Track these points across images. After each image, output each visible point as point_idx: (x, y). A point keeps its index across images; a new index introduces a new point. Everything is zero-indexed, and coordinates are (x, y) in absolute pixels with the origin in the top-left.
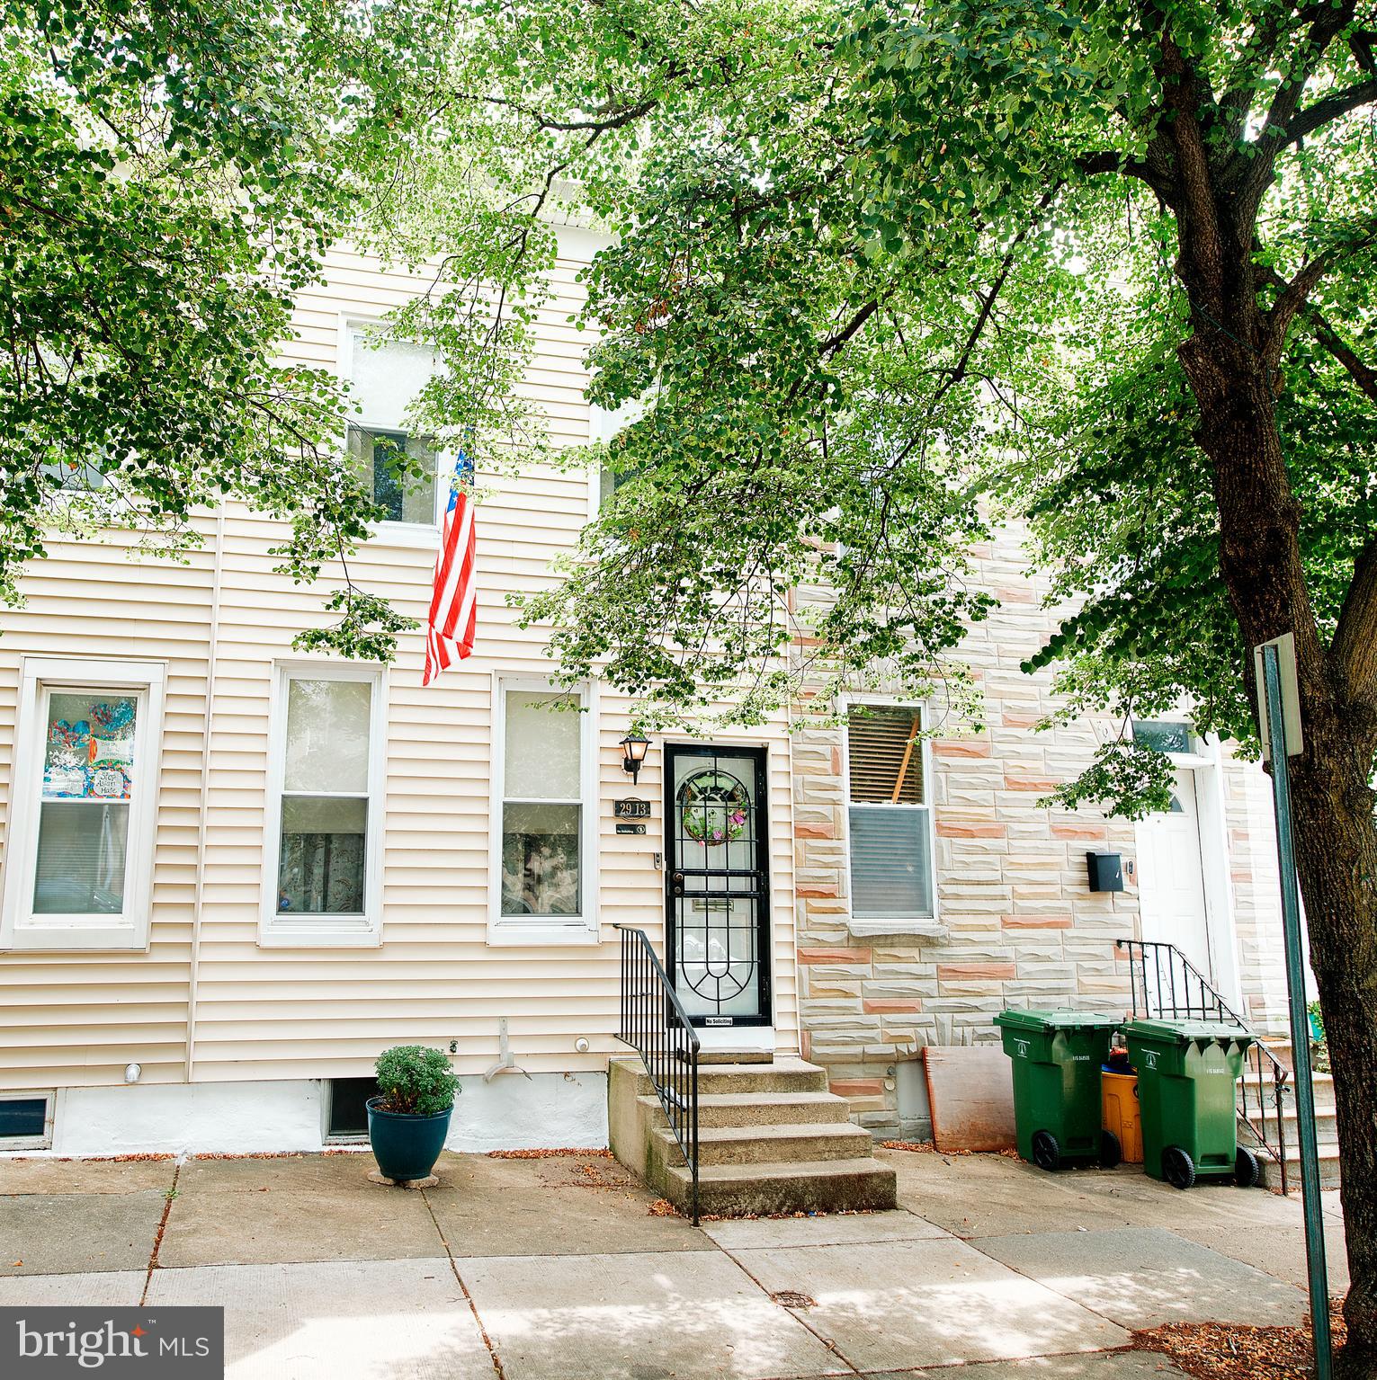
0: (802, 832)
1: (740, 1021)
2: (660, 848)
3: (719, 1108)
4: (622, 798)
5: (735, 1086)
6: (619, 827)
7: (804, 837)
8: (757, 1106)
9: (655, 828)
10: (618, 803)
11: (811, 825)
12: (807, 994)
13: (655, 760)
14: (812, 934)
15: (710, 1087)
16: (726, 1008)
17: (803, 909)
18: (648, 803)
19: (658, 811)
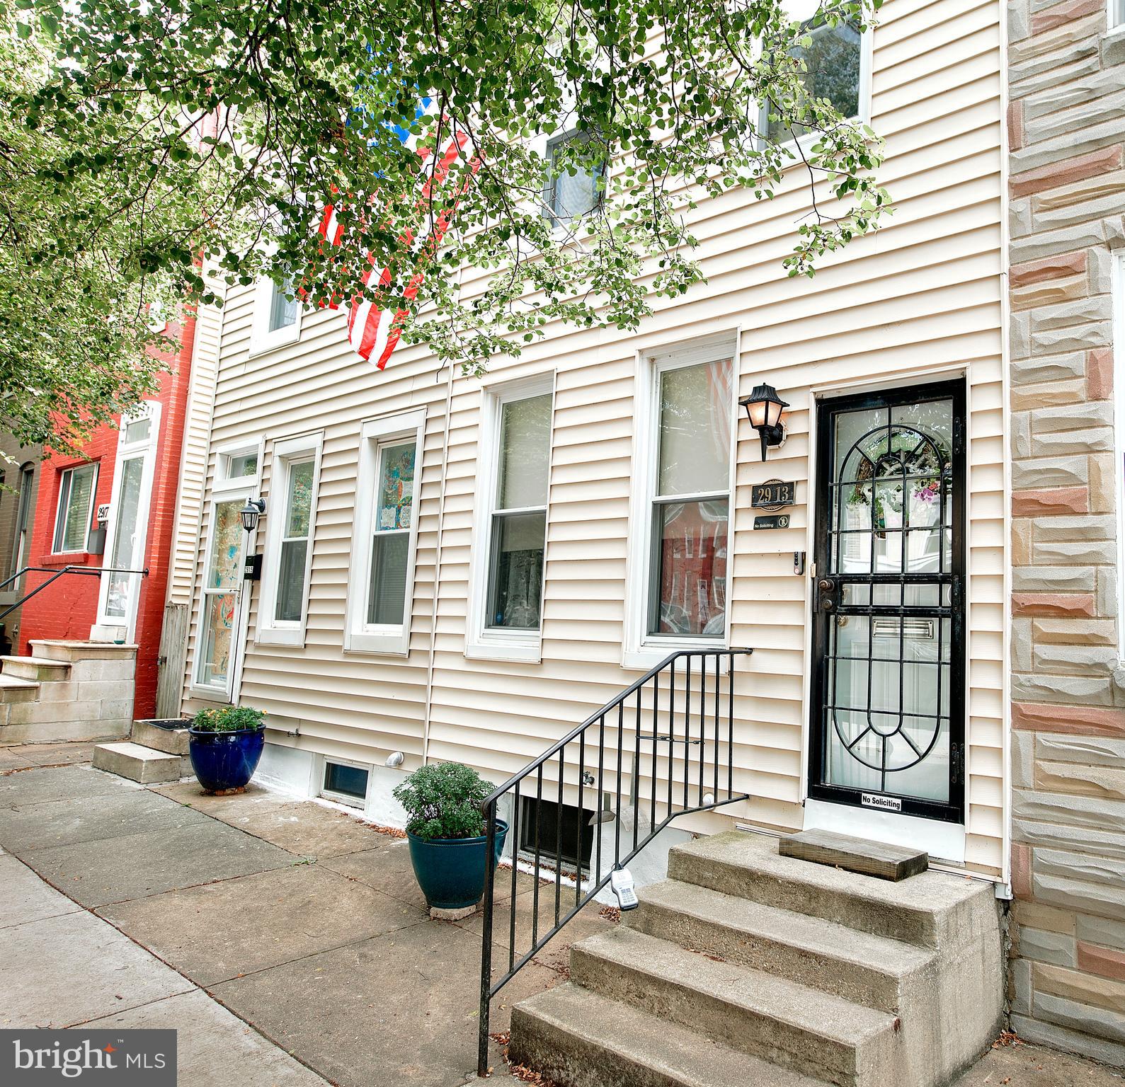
0: (1024, 507)
1: (913, 807)
2: (807, 545)
3: (699, 921)
4: (760, 481)
5: (787, 898)
6: (758, 521)
7: (1031, 515)
8: (750, 936)
9: (803, 518)
10: (755, 488)
11: (1045, 493)
12: (1030, 781)
13: (803, 426)
14: (1040, 680)
15: (754, 890)
16: (896, 783)
17: (1025, 637)
18: (791, 485)
19: (807, 495)
